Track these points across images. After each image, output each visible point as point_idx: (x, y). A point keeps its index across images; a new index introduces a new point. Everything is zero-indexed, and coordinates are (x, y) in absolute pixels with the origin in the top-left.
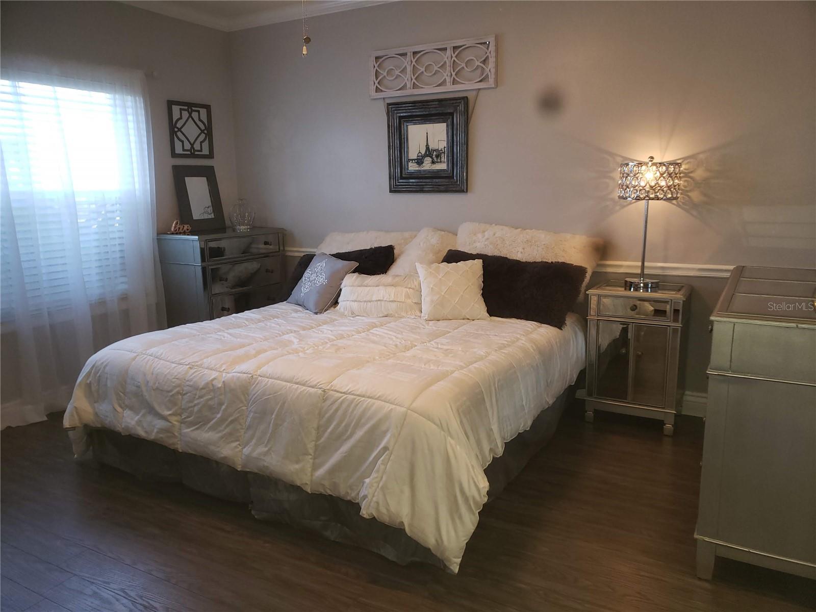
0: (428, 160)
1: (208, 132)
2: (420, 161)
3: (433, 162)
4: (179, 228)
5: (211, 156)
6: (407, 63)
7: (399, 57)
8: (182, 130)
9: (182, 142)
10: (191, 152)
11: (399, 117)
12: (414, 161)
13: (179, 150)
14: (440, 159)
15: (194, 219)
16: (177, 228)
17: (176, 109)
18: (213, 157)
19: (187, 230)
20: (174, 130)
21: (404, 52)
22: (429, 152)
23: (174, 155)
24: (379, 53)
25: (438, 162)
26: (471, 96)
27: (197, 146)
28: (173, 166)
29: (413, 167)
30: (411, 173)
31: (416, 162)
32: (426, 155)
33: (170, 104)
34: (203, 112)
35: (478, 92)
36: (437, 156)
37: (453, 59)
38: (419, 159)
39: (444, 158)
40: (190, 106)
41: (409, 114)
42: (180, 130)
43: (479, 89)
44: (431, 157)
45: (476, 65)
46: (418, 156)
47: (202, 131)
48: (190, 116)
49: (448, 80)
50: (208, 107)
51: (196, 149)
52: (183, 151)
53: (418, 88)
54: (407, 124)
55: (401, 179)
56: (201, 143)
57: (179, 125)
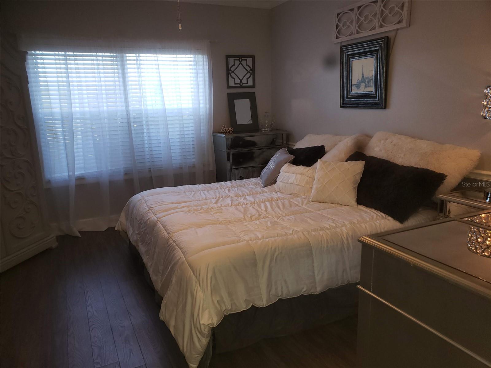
0: (363, 85)
1: (253, 72)
2: (358, 86)
3: (366, 87)
4: (226, 129)
5: (253, 86)
6: (354, 16)
7: (349, 11)
8: (234, 72)
9: (234, 79)
10: (240, 85)
11: (347, 55)
12: (355, 86)
13: (232, 83)
14: (370, 84)
15: (237, 124)
16: (224, 129)
17: (231, 60)
18: (255, 87)
19: (232, 130)
20: (229, 72)
21: (352, 8)
22: (363, 80)
23: (229, 87)
24: (339, 11)
25: (368, 86)
26: (391, 35)
27: (244, 81)
28: (228, 93)
29: (354, 91)
30: (353, 95)
31: (356, 87)
32: (362, 82)
33: (228, 57)
34: (250, 60)
35: (397, 32)
36: (368, 82)
37: (381, 9)
38: (358, 84)
39: (372, 83)
40: (241, 57)
41: (353, 52)
42: (233, 72)
43: (398, 30)
44: (365, 83)
45: (396, 10)
46: (357, 82)
47: (248, 72)
48: (241, 63)
49: (377, 25)
50: (253, 57)
51: (243, 82)
52: (235, 84)
53: (360, 33)
54: (352, 60)
55: (347, 99)
56: (247, 79)
57: (232, 69)
